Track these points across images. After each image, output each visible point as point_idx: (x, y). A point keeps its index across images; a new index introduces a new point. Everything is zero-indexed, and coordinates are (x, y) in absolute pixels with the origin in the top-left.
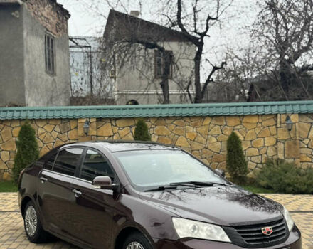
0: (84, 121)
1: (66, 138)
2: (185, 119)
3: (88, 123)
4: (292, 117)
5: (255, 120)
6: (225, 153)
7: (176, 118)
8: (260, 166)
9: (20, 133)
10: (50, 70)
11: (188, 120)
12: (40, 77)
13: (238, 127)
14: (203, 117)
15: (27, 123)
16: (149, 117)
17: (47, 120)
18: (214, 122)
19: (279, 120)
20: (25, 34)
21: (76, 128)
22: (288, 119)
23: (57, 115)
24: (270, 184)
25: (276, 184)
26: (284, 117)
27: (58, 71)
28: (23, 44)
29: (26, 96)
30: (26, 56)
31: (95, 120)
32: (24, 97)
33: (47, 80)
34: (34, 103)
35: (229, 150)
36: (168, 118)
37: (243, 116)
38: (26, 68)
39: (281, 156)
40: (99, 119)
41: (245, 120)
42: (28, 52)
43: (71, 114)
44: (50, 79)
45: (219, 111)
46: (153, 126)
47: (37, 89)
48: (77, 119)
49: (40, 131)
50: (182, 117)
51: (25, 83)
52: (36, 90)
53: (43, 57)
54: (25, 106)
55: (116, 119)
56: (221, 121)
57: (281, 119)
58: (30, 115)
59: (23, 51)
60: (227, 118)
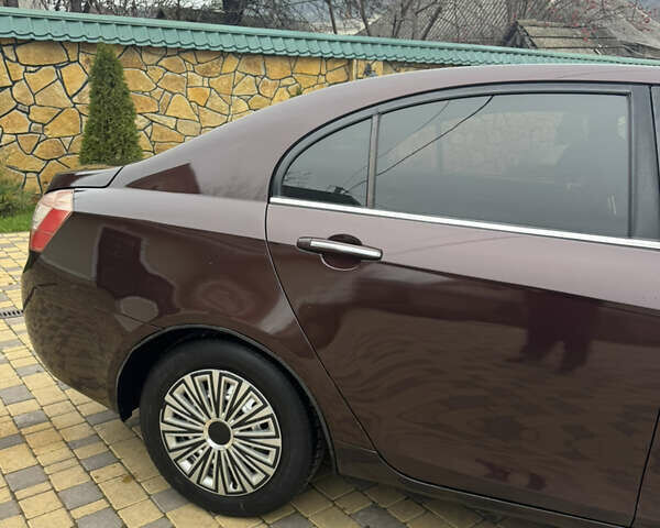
2: (184, 56)
4: (374, 66)
5: (315, 68)
7: (166, 51)
11: (191, 59)
13: (286, 82)
14: (223, 54)
18: (243, 67)
19: (354, 71)
26: (363, 65)
36: (149, 49)
37: (297, 58)
41: (299, 67)
45: (255, 45)
50: (179, 51)
56: (256, 65)
57: (358, 69)
60: (268, 60)
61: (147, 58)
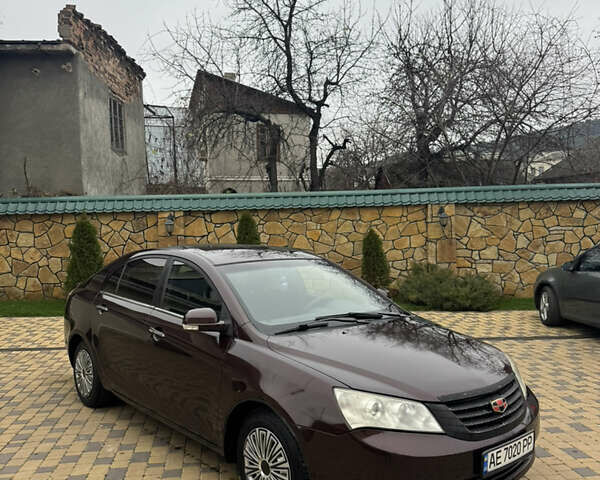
0: (166, 215)
1: (141, 240)
2: (305, 212)
3: (172, 218)
4: (446, 208)
5: (398, 213)
6: (361, 257)
7: (293, 210)
8: (405, 273)
9: (75, 232)
10: (117, 146)
11: (309, 213)
12: (104, 156)
13: (376, 222)
14: (330, 209)
15: (84, 218)
16: (256, 210)
17: (114, 215)
18: (344, 216)
19: (429, 213)
20: (81, 94)
21: (156, 225)
22: (441, 211)
23: (128, 206)
24: (421, 299)
25: (430, 298)
26: (436, 209)
27: (129, 148)
28: (78, 109)
29: (85, 182)
30: (83, 125)
31: (182, 214)
32: (81, 182)
33: (114, 161)
34: (95, 191)
35: (366, 254)
36: (282, 210)
37: (383, 207)
38: (83, 143)
39: (432, 261)
40: (188, 213)
41: (386, 212)
42: (85, 120)
43: (148, 206)
44: (119, 159)
45: (351, 201)
46: (262, 222)
47: (100, 171)
48: (156, 214)
49: (104, 229)
50: (301, 210)
51: (83, 163)
52: (98, 174)
53: (108, 128)
54: (83, 194)
55: (211, 213)
56: (354, 214)
57: (433, 211)
58: (90, 207)
59: (78, 118)
60: (361, 210)
61: (282, 215)
